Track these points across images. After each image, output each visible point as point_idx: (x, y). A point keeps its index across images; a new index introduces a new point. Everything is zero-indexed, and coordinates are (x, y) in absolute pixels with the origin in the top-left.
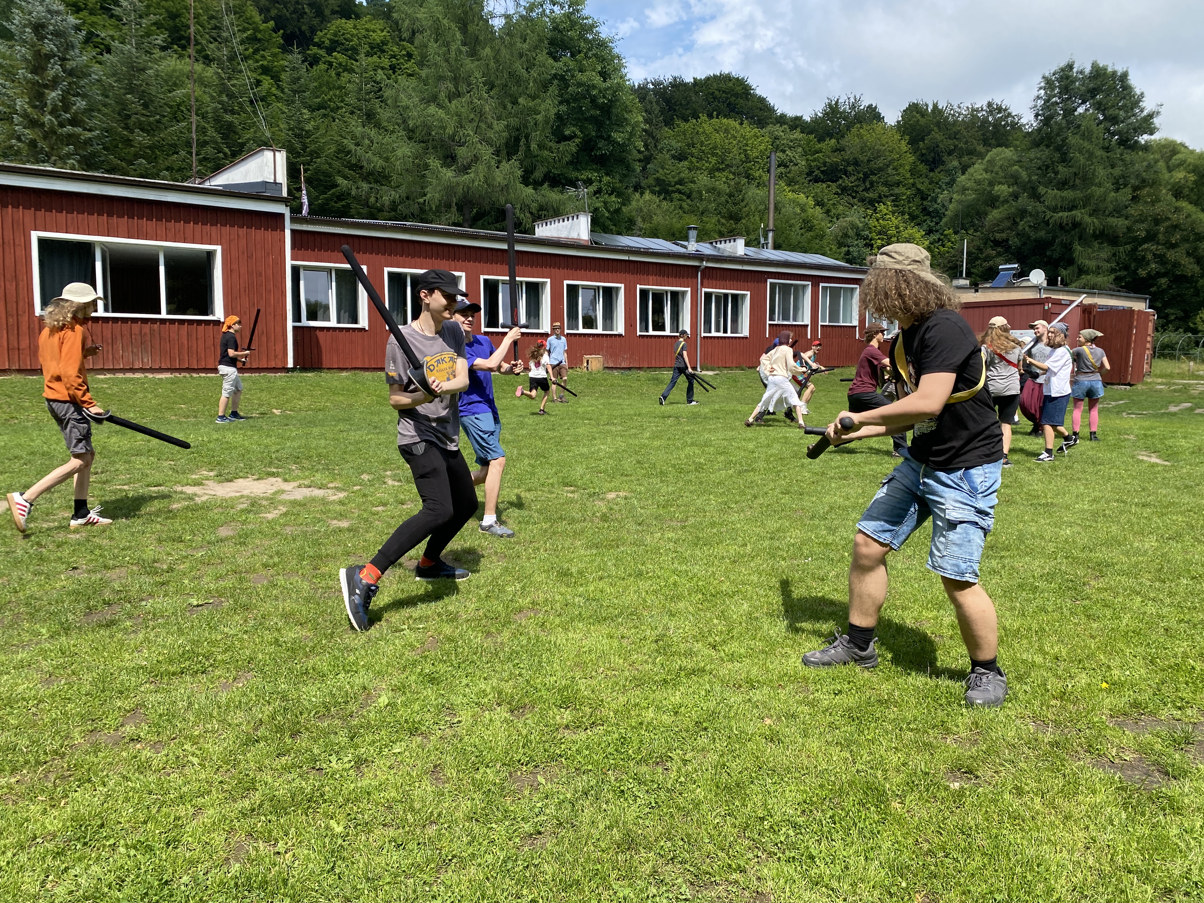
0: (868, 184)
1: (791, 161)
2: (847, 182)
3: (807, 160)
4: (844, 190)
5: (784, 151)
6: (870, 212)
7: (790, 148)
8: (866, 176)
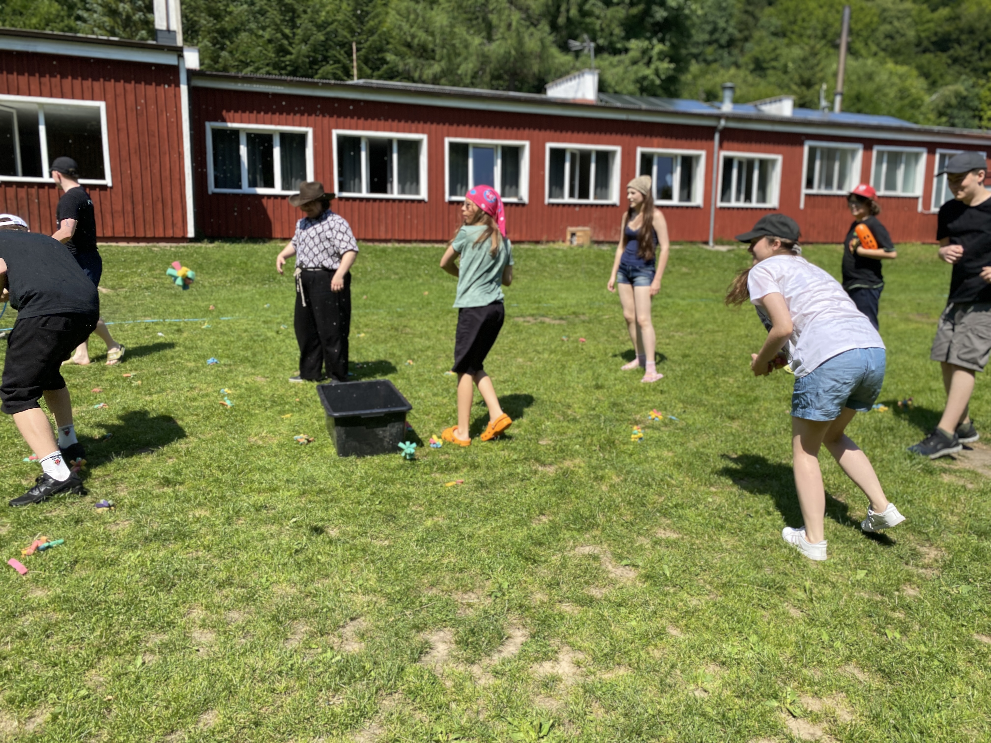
0: (983, 53)
1: (898, 32)
2: (960, 51)
3: (917, 31)
4: (955, 60)
5: (891, 23)
6: (982, 82)
7: (898, 19)
8: (981, 45)
